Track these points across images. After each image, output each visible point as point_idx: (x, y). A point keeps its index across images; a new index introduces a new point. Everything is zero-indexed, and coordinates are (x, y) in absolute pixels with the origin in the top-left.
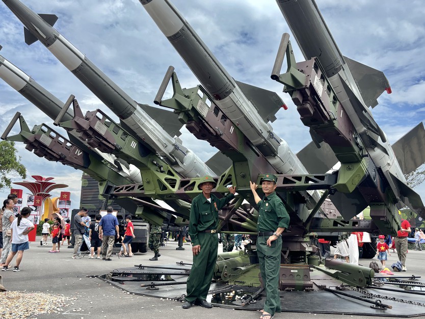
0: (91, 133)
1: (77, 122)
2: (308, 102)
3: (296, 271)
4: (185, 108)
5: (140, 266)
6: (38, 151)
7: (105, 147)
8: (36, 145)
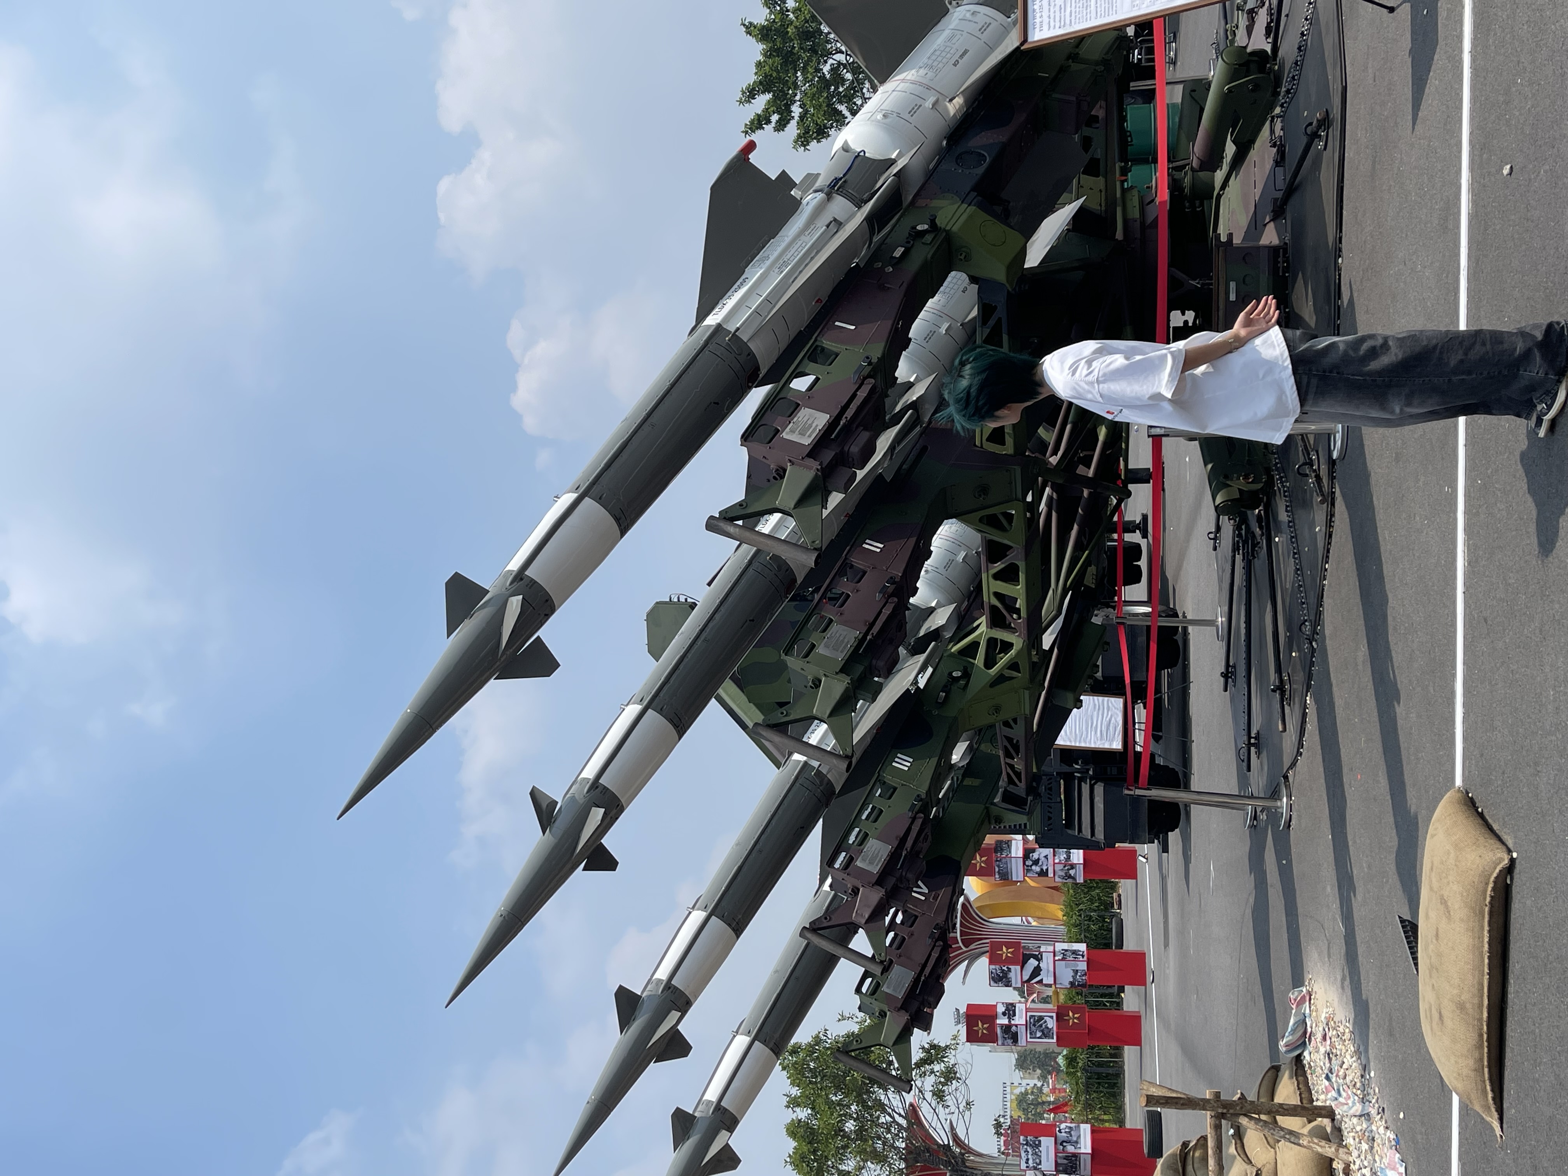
0: (891, 881)
1: (867, 916)
2: (846, 449)
3: (1233, 285)
4: (847, 689)
5: (1226, 675)
6: (931, 999)
7: (921, 839)
8: (915, 1005)
